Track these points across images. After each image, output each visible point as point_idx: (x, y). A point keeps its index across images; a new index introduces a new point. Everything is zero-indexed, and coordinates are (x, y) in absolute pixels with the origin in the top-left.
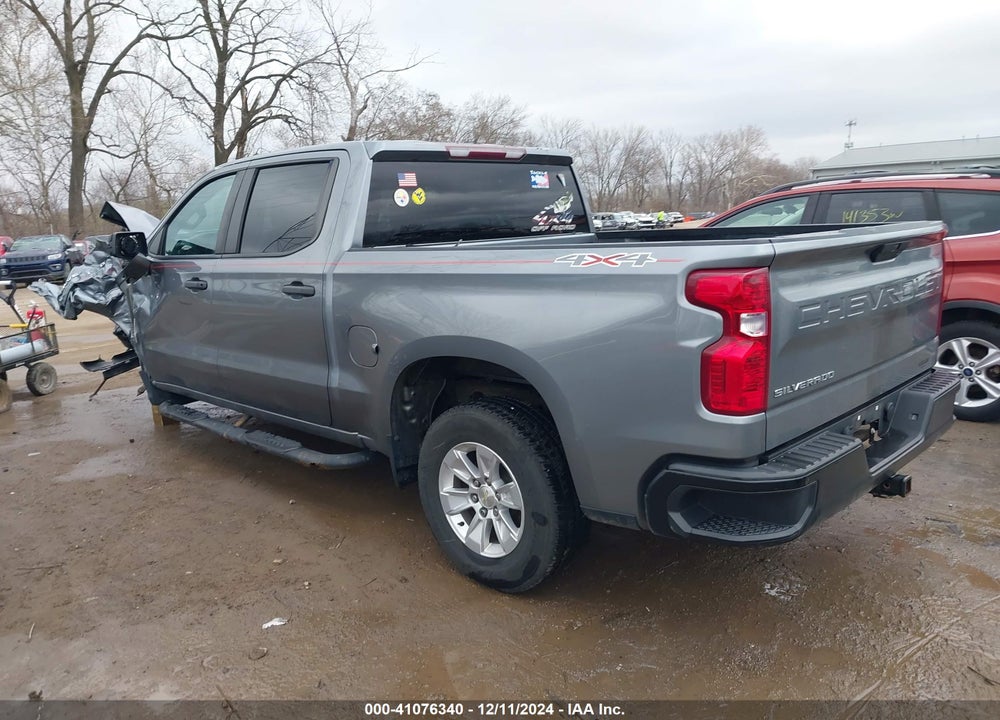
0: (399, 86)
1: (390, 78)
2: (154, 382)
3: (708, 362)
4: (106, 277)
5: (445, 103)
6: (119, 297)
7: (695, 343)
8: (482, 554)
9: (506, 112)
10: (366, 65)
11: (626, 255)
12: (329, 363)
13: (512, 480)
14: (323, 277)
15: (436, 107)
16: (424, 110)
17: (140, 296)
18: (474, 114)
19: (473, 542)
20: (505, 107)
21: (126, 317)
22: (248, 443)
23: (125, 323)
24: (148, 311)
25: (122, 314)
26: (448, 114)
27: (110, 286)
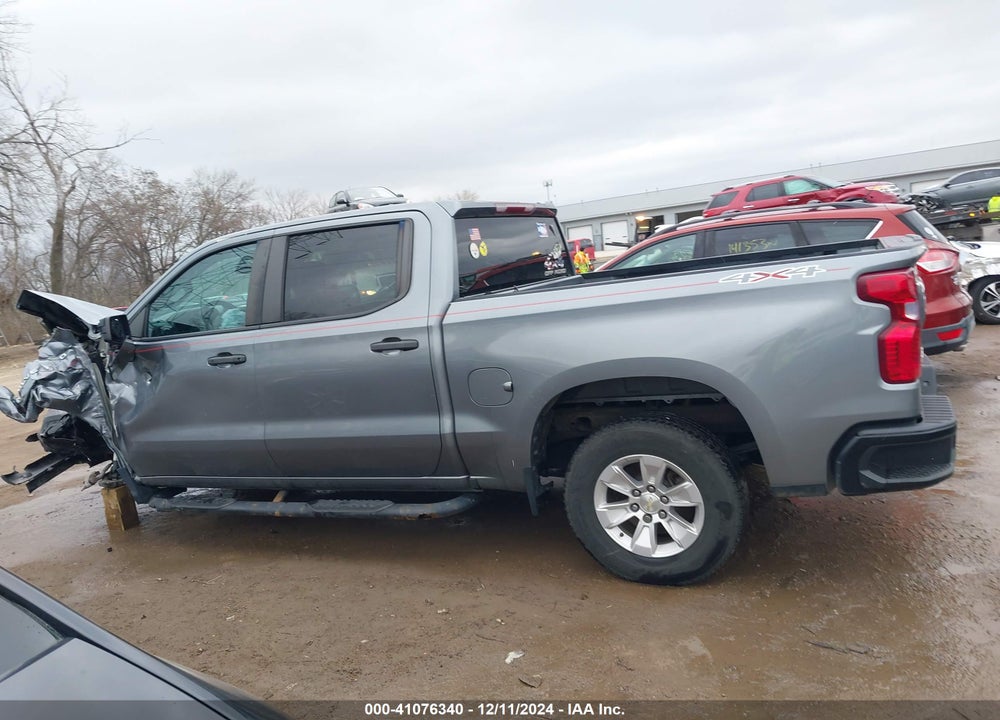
0: (112, 164)
1: (100, 157)
2: (137, 478)
3: (883, 344)
4: (71, 369)
5: (165, 178)
6: (86, 390)
7: (872, 331)
8: (654, 556)
9: (233, 187)
10: (74, 143)
11: (794, 269)
12: (438, 412)
13: (683, 480)
14: (428, 329)
15: (155, 184)
16: (143, 188)
17: (117, 385)
18: (199, 190)
19: (642, 548)
20: (233, 182)
21: (96, 411)
22: (316, 514)
23: (93, 418)
24: (132, 400)
25: (90, 409)
26: (170, 191)
27: (75, 378)
